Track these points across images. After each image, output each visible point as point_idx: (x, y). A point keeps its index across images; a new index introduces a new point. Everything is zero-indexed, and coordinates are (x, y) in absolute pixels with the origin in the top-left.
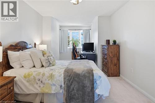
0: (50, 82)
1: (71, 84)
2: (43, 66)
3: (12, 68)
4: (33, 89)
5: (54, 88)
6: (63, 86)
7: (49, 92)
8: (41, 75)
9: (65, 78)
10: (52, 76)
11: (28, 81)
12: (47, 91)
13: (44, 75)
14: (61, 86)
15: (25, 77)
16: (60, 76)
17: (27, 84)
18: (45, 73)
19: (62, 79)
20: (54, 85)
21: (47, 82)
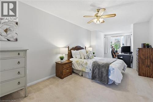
0: (85, 66)
1: (95, 69)
2: (85, 59)
3: (73, 57)
4: (79, 68)
5: (87, 69)
6: (91, 69)
7: (85, 71)
8: (82, 62)
9: (92, 66)
10: (86, 64)
11: (77, 64)
12: (84, 70)
13: (83, 62)
14: (90, 69)
15: (76, 62)
16: (90, 64)
17: (77, 65)
18: (84, 61)
19: (91, 65)
20: (87, 68)
21: (84, 66)
